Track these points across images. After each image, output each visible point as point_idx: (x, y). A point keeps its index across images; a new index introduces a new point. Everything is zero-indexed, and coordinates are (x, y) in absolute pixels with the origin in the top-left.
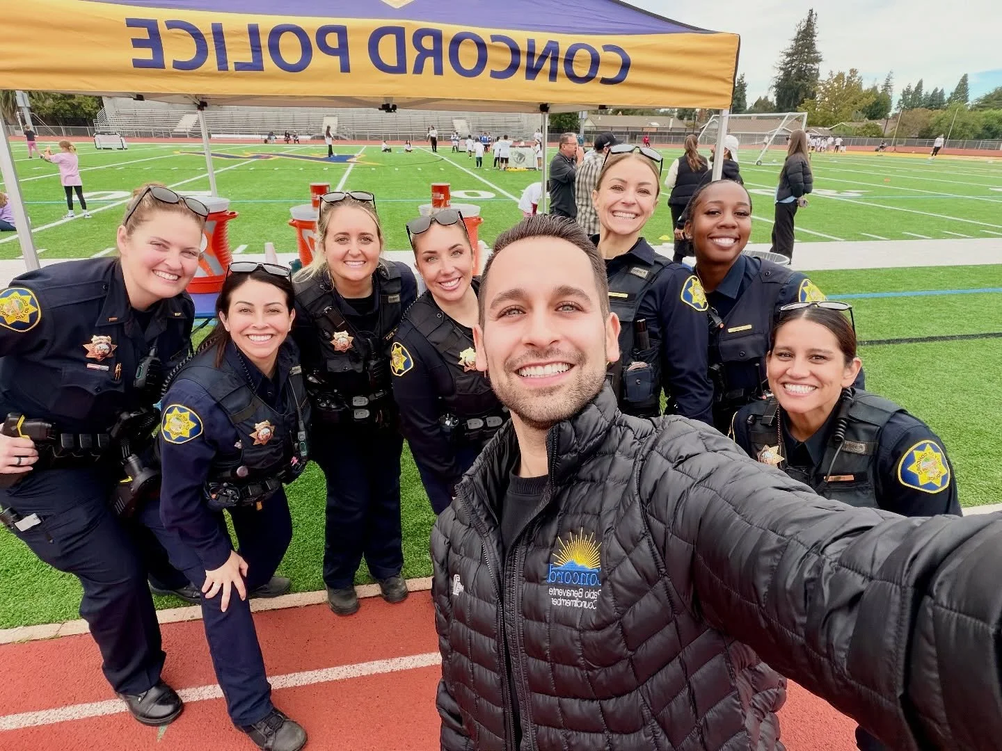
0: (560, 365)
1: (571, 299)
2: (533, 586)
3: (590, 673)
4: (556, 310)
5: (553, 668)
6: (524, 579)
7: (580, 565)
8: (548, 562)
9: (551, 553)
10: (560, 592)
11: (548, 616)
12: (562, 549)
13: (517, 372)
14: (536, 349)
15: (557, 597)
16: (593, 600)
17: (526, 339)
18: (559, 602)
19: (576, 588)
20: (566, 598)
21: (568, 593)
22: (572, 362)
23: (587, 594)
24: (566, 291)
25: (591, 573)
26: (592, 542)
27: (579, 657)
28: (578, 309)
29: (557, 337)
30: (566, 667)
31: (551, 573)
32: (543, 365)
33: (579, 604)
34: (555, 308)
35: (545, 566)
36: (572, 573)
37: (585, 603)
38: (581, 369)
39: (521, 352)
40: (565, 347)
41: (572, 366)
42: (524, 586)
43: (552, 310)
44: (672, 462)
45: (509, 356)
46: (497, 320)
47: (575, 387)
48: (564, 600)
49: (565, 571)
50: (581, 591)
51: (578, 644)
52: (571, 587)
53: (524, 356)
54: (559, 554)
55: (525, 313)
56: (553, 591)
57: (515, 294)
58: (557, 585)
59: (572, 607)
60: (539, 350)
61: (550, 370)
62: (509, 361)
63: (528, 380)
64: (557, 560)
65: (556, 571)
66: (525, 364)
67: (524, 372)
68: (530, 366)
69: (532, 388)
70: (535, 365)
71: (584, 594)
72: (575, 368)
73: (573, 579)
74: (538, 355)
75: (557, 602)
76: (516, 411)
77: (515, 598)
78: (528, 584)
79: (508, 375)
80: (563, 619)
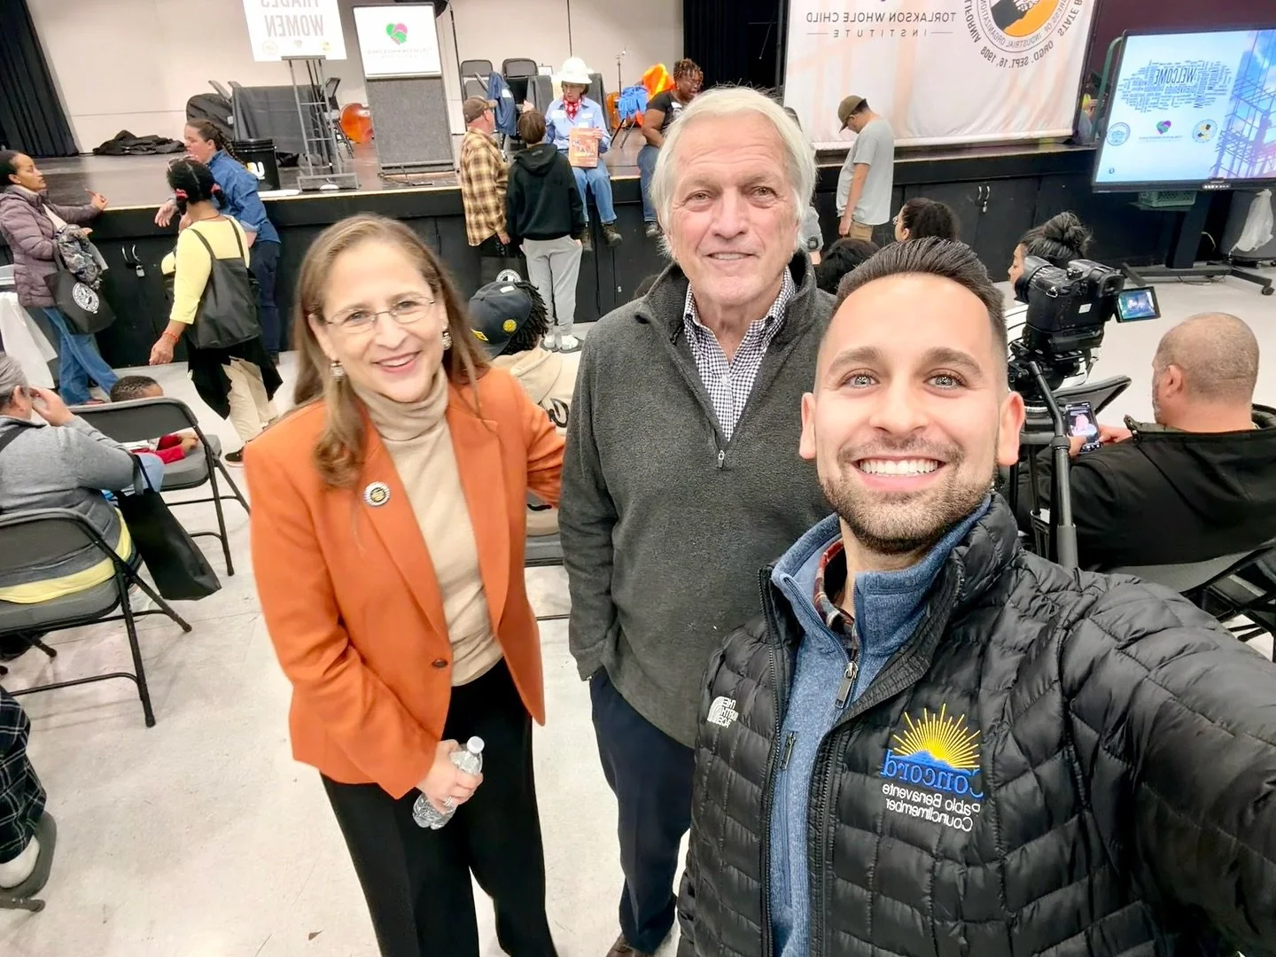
0: (921, 462)
1: (950, 367)
2: (858, 777)
3: (938, 923)
4: (925, 382)
5: (873, 901)
6: (845, 765)
7: (937, 759)
8: (886, 746)
9: (891, 734)
10: (902, 792)
11: (880, 824)
12: (910, 731)
13: (859, 464)
14: (888, 437)
15: (895, 798)
16: (962, 816)
17: (876, 421)
18: (899, 807)
19: (931, 791)
20: (910, 802)
21: (916, 797)
22: (942, 458)
23: (949, 804)
24: (943, 356)
25: (956, 774)
26: (961, 728)
27: (925, 894)
28: (961, 382)
29: (922, 421)
30: (899, 905)
31: (888, 763)
32: (897, 460)
33: (935, 816)
34: (924, 379)
35: (881, 751)
36: (923, 768)
37: (946, 817)
38: (956, 469)
39: (866, 436)
40: (936, 436)
41: (940, 464)
42: (844, 775)
43: (919, 382)
44: (1119, 640)
45: (848, 440)
46: (836, 389)
47: (941, 496)
48: (907, 806)
49: (912, 764)
50: (938, 797)
51: (928, 877)
52: (919, 788)
53: (870, 444)
54: (904, 737)
55: (878, 382)
56: (889, 789)
57: (867, 355)
58: (896, 782)
59: (922, 820)
60: (894, 440)
61: (905, 468)
62: (846, 448)
63: (873, 478)
64: (899, 745)
65: (898, 761)
66: (870, 454)
67: (867, 467)
68: (877, 459)
69: (878, 490)
70: (884, 459)
71: (943, 802)
72: (945, 469)
73: (926, 777)
74: (890, 444)
75: (895, 806)
76: (848, 521)
77: (828, 788)
78: (851, 773)
79: (842, 467)
80: (907, 833)
